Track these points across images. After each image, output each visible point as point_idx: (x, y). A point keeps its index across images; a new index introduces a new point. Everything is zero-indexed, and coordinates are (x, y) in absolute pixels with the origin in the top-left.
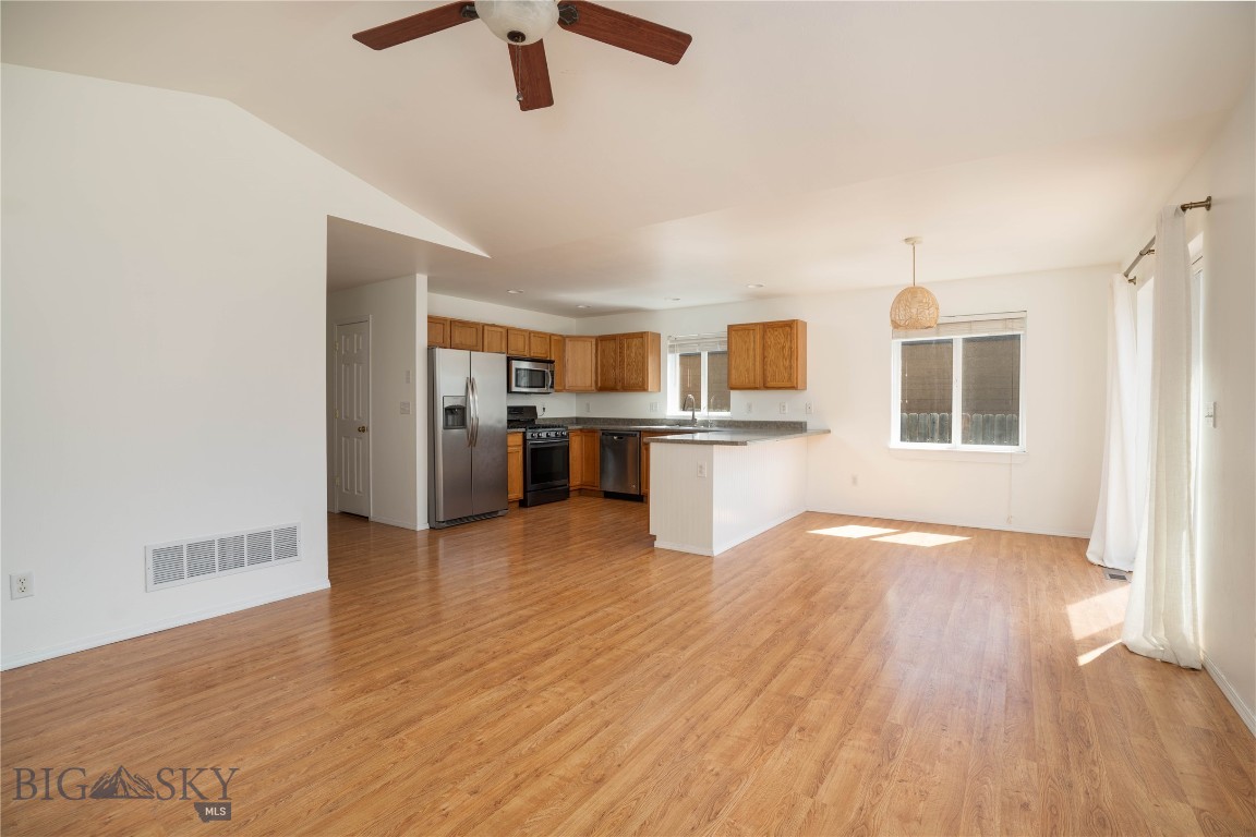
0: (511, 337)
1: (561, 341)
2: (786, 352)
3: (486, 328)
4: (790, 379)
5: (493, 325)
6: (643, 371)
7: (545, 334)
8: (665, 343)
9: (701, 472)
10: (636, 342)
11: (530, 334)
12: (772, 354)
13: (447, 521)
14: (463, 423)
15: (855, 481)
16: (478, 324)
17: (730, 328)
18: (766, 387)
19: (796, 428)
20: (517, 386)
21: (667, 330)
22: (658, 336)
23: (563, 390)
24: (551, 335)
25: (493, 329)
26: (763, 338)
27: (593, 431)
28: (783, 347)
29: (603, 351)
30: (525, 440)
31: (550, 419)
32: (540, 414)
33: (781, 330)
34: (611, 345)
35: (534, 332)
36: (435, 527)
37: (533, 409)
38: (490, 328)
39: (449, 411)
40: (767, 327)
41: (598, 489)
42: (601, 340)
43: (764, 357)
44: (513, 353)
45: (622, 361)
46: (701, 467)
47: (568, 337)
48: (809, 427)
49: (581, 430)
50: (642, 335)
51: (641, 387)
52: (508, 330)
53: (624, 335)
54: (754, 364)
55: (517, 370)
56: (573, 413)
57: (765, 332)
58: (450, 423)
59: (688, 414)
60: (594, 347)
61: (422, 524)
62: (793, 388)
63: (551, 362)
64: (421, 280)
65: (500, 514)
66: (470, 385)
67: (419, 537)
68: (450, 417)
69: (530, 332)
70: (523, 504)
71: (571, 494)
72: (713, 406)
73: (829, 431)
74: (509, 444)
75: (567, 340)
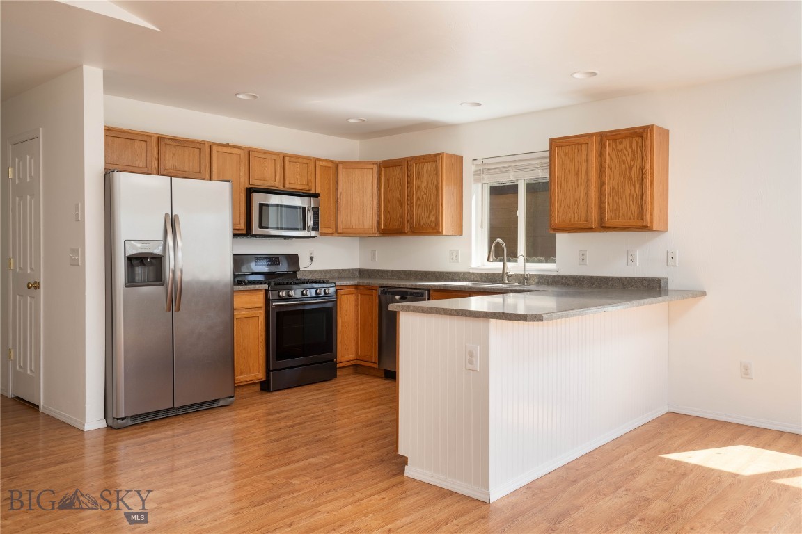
0: (254, 163)
1: (334, 168)
2: (635, 174)
3: (215, 148)
4: (641, 214)
5: (228, 146)
6: (435, 206)
7: (309, 159)
8: (469, 169)
9: (471, 363)
10: (427, 167)
11: (284, 159)
12: (612, 179)
13: (133, 417)
14: (159, 278)
15: (746, 371)
16: (203, 143)
17: (553, 142)
18: (603, 227)
19: (650, 287)
20: (261, 226)
21: (471, 151)
22: (460, 159)
23: (336, 232)
24: (316, 160)
25: (229, 150)
26: (601, 155)
27: (369, 288)
28: (631, 168)
29: (388, 181)
30: (268, 301)
31: (321, 272)
32: (304, 264)
33: (626, 142)
34: (397, 172)
35: (291, 156)
36: (115, 426)
37: (293, 259)
38: (220, 149)
39: (135, 261)
40: (607, 139)
41: (376, 366)
42: (386, 166)
43: (601, 184)
44: (257, 183)
45: (410, 194)
46: (471, 354)
47: (341, 162)
48: (670, 287)
49: (356, 287)
50: (434, 158)
51: (434, 229)
52: (249, 152)
53: (413, 158)
54: (587, 194)
55: (261, 206)
56: (355, 264)
57: (602, 146)
58: (138, 278)
59: (496, 267)
60: (376, 176)
61: (93, 419)
62: (645, 228)
63: (316, 196)
64: (93, 76)
65: (221, 403)
66: (171, 223)
67: (88, 441)
68: (138, 270)
69: (284, 156)
70: (265, 387)
71: (339, 372)
72: (532, 254)
73: (703, 293)
74: (236, 306)
75: (340, 167)
